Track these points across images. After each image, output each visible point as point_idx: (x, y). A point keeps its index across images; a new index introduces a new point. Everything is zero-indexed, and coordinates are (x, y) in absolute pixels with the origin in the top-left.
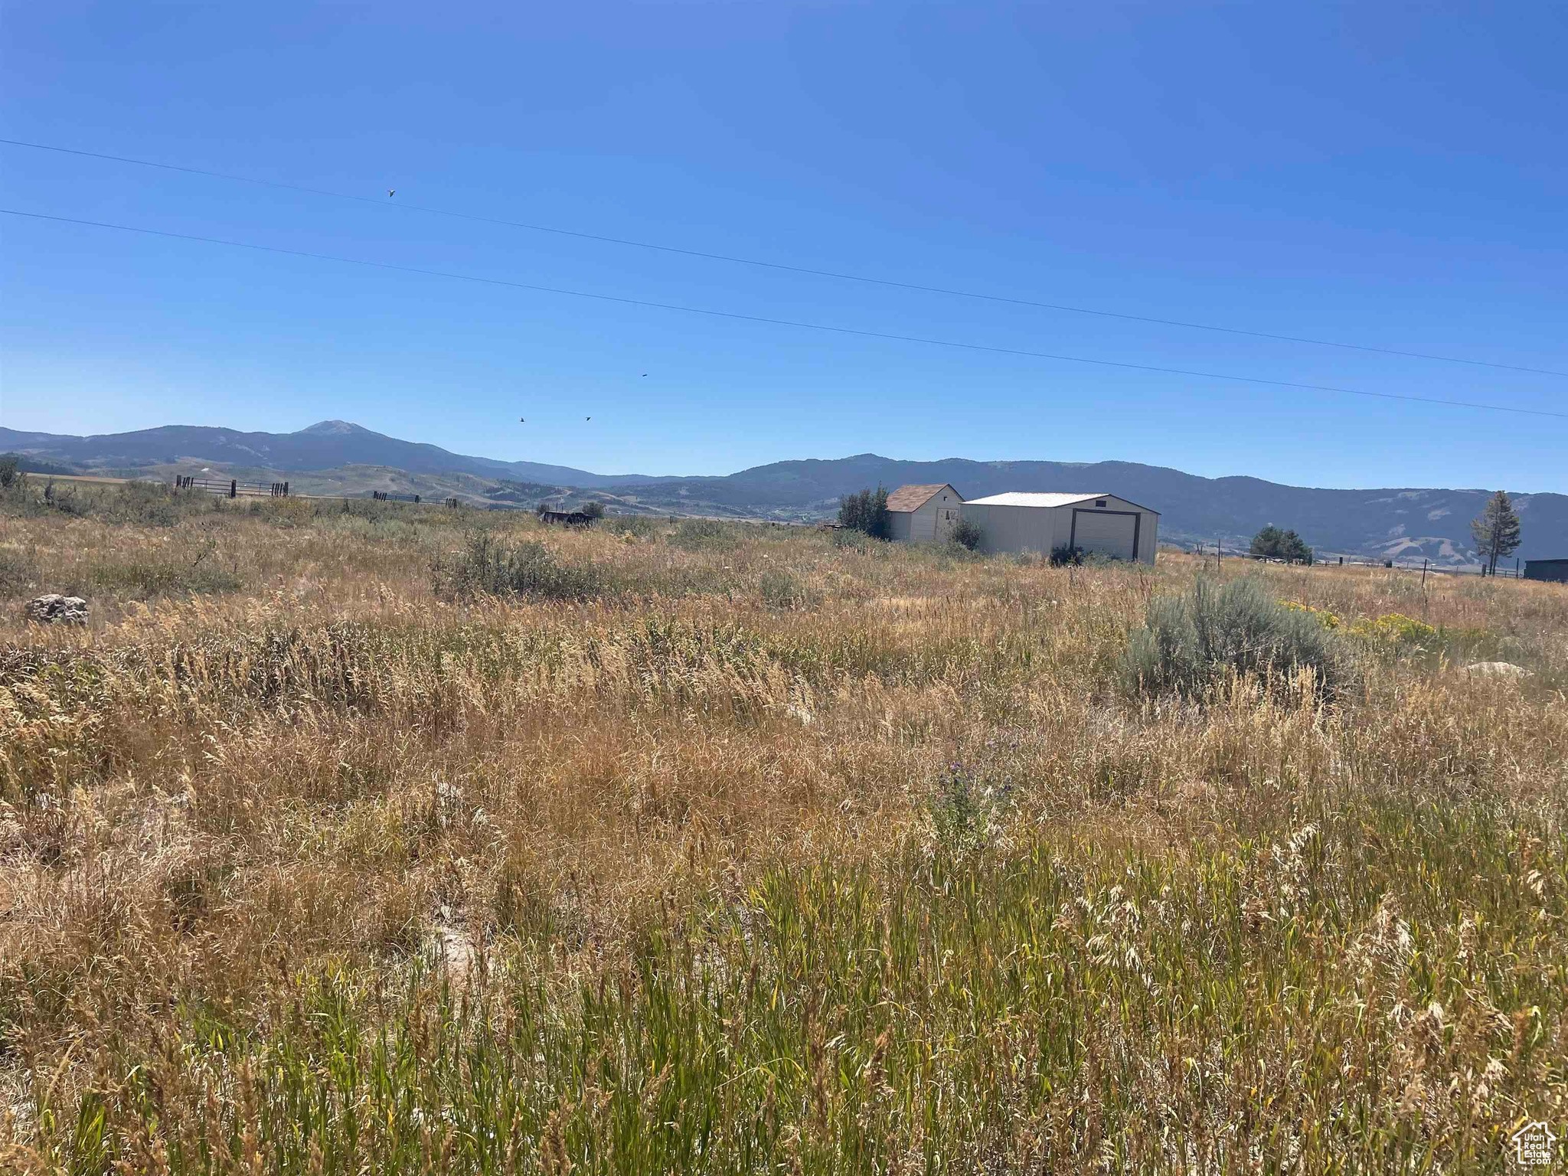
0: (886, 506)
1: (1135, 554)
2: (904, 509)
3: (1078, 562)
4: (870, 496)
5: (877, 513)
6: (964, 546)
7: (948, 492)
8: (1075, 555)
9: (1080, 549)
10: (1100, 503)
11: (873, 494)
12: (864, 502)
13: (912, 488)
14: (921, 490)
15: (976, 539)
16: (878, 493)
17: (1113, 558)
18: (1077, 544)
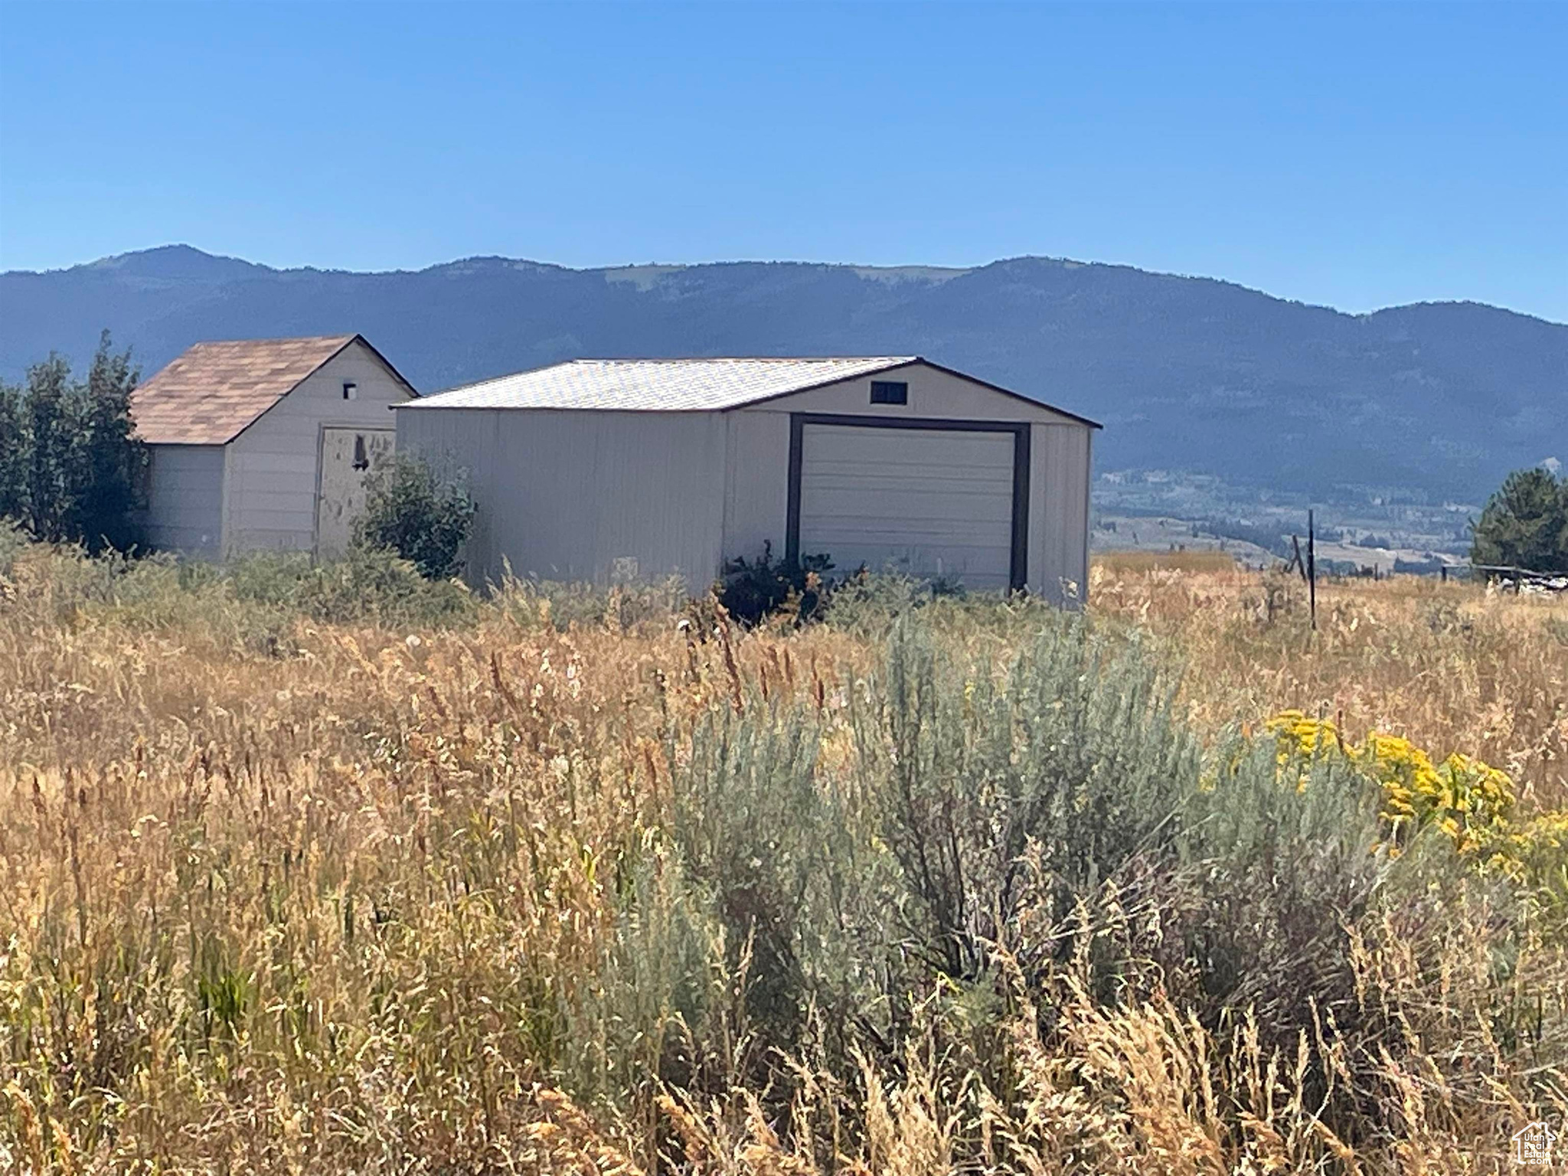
0: (128, 426)
1: (1018, 577)
2: (198, 435)
3: (812, 609)
4: (67, 385)
5: (95, 450)
6: (407, 567)
7: (360, 366)
8: (801, 584)
9: (822, 562)
10: (888, 391)
11: (77, 378)
12: (44, 411)
13: (226, 356)
14: (260, 360)
15: (453, 538)
16: (97, 376)
17: (940, 588)
18: (810, 544)
